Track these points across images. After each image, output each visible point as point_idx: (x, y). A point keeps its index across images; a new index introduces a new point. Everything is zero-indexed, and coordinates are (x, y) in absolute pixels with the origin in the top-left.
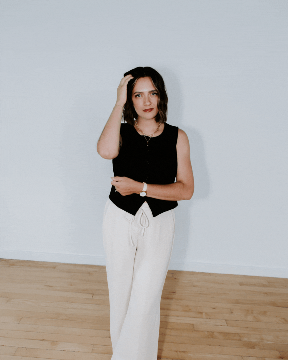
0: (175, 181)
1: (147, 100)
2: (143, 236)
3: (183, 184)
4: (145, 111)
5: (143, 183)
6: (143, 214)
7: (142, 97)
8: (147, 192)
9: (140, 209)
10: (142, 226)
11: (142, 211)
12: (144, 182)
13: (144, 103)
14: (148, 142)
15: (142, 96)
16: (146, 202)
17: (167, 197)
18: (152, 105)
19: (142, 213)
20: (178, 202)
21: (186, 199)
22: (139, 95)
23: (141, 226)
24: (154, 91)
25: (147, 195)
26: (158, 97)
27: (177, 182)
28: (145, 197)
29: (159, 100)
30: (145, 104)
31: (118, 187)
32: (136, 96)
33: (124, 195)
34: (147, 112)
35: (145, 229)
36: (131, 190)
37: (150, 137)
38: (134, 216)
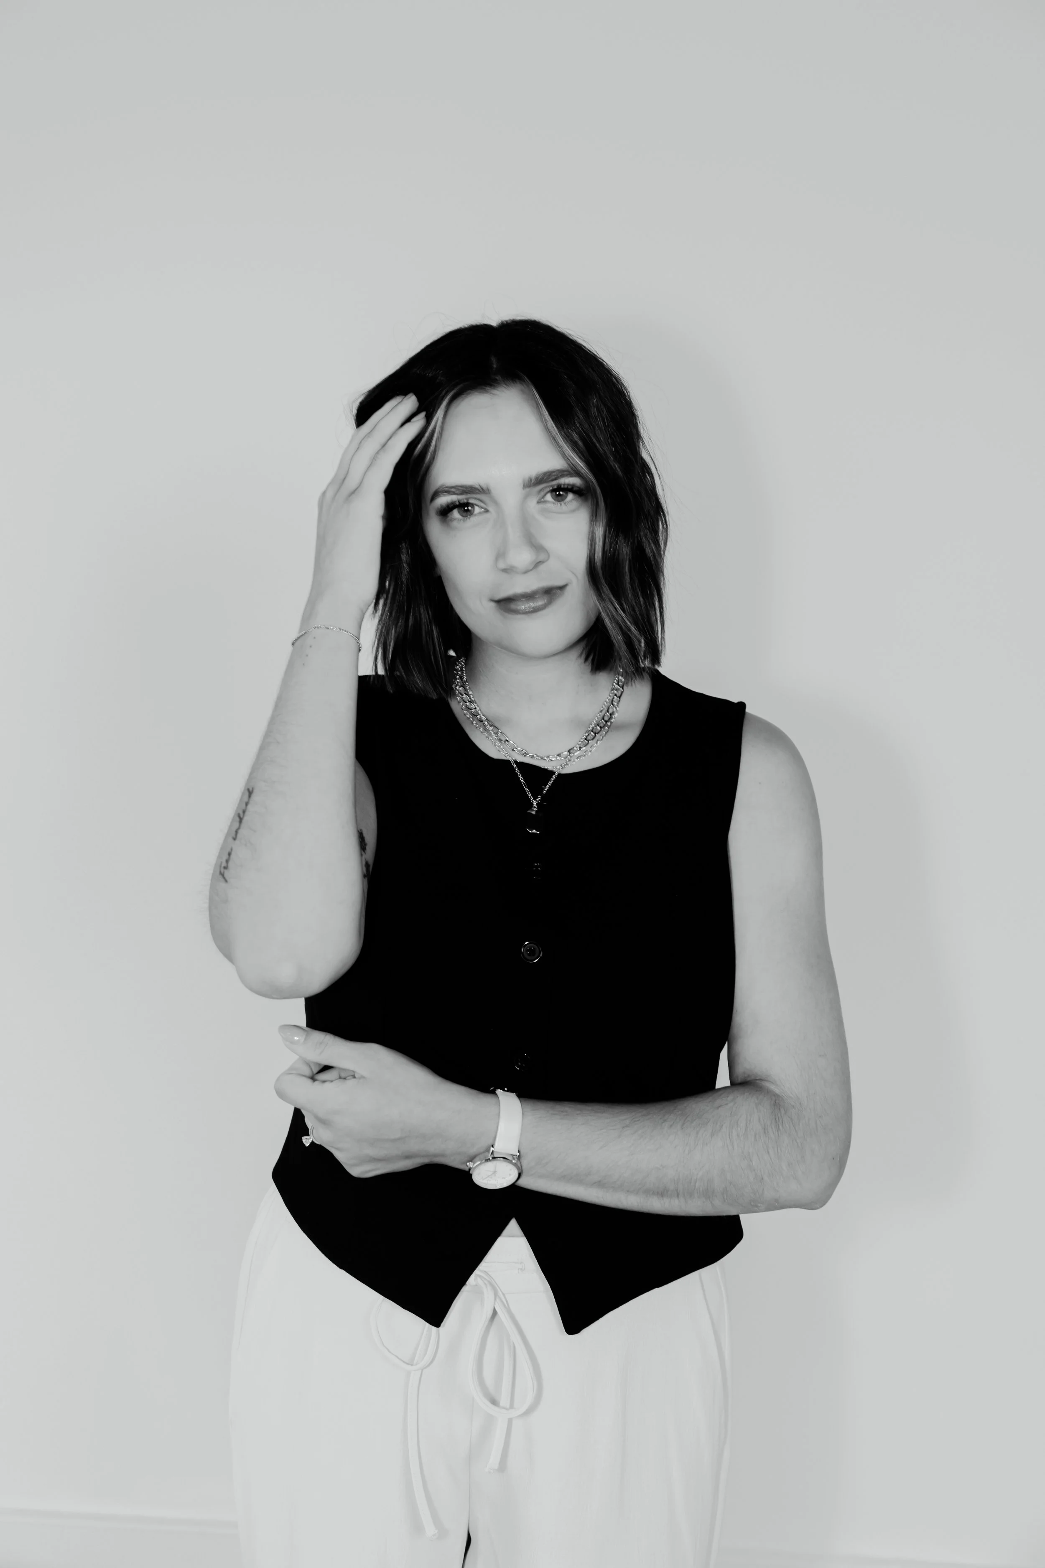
0: (723, 1079)
1: (514, 534)
2: (502, 1466)
3: (777, 1102)
4: (506, 604)
5: (493, 1092)
6: (495, 1313)
7: (487, 515)
8: (519, 1157)
9: (472, 1280)
10: (494, 1402)
11: (488, 1294)
12: (499, 1092)
13: (500, 555)
14: (535, 803)
15: (487, 511)
16: (513, 1226)
17: (662, 1193)
18: (552, 564)
19: (490, 1313)
20: (746, 1220)
21: (790, 1207)
22: (465, 508)
23: (483, 1403)
24: (562, 473)
25: (520, 1175)
26: (594, 516)
27: (734, 1083)
28: (514, 1188)
29: (600, 532)
30: (502, 565)
31: (323, 1122)
32: (445, 512)
33: (357, 1171)
34: (517, 612)
35: (510, 1421)
36: (414, 1146)
38: (434, 1328)
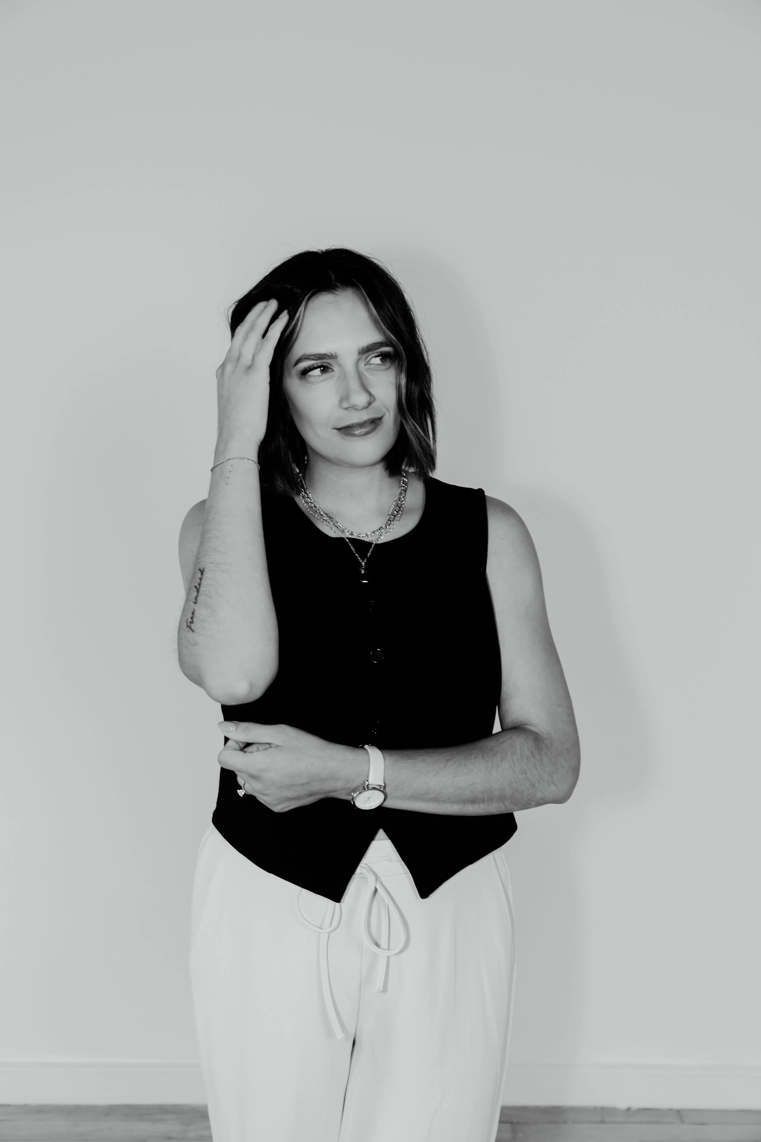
0: (497, 728)
1: (354, 384)
2: (385, 990)
3: (537, 738)
4: (346, 430)
5: (363, 747)
6: (376, 890)
7: (332, 374)
8: (385, 787)
9: (359, 870)
10: (378, 946)
11: (371, 879)
12: (366, 746)
13: (344, 398)
14: (363, 564)
15: (332, 370)
16: (381, 834)
17: (474, 801)
18: (375, 405)
19: (373, 890)
20: (519, 816)
21: (549, 803)
23: (374, 948)
24: (381, 344)
25: (385, 799)
26: (399, 371)
27: (504, 729)
28: (380, 809)
29: (403, 381)
30: (345, 405)
31: (254, 777)
32: (305, 373)
33: (277, 808)
34: (354, 435)
35: (388, 957)
36: (316, 787)
37: (370, 544)
38: (337, 904)
